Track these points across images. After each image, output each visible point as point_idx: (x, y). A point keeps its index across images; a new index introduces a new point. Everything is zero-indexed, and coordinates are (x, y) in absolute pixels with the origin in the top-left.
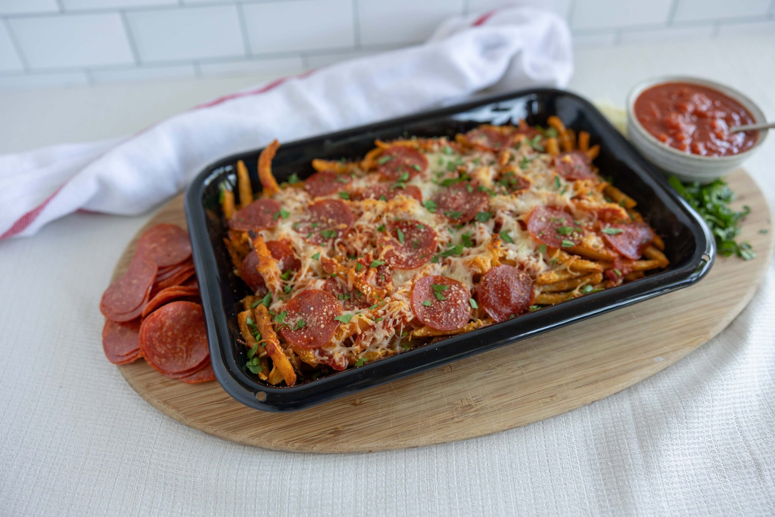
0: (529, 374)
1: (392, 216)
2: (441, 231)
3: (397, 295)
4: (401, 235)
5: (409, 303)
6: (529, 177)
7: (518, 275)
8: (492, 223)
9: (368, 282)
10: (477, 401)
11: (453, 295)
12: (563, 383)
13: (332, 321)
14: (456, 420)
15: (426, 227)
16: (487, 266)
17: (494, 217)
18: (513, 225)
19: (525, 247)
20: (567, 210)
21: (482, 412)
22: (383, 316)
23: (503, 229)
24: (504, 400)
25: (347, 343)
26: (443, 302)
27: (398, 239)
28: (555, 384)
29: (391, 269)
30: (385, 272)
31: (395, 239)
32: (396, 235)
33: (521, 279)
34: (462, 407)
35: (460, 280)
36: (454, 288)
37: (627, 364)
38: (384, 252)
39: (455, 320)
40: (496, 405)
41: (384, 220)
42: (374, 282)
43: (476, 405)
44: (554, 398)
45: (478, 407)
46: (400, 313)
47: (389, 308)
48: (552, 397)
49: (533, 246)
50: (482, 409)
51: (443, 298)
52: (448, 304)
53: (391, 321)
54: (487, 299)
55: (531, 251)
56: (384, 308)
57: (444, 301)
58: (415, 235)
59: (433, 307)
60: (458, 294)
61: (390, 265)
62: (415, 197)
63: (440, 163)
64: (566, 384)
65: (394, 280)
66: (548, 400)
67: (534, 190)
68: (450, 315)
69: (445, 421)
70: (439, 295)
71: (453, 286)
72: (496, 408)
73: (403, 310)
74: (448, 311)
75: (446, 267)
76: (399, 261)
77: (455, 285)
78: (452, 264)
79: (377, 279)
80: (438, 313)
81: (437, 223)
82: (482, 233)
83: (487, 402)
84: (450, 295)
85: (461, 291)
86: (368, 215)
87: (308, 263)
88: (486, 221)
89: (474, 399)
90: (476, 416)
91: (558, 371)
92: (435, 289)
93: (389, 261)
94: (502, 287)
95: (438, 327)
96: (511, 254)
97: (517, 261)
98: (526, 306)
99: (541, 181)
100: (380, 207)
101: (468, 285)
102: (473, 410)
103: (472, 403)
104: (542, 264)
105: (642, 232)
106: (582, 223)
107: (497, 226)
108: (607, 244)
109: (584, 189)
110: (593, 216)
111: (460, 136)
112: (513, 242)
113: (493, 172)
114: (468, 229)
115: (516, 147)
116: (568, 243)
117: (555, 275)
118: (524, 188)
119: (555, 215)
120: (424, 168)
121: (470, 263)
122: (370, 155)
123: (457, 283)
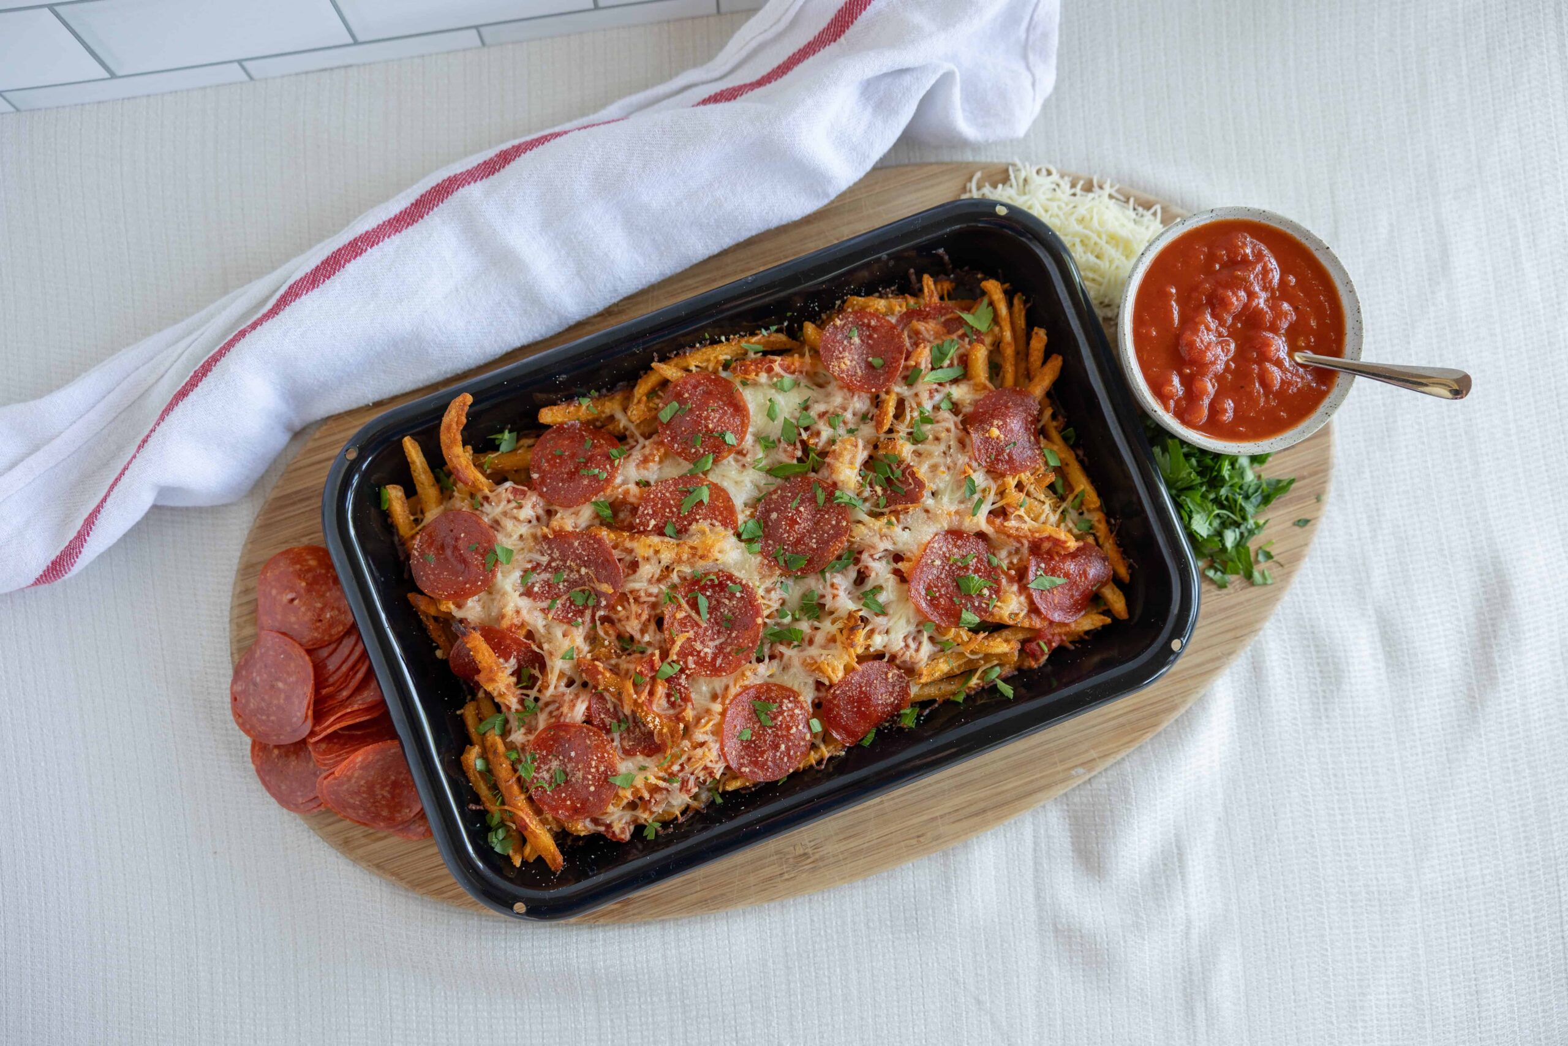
0: (891, 803)
1: (687, 570)
2: (768, 591)
3: (699, 736)
4: (703, 602)
5: (718, 745)
6: (922, 471)
7: (886, 673)
8: (853, 574)
9: (655, 708)
10: (816, 847)
11: (784, 718)
12: (937, 814)
13: (605, 781)
14: (786, 876)
15: (745, 588)
16: (838, 675)
17: (857, 561)
18: (887, 580)
19: (903, 621)
20: (981, 535)
21: (821, 864)
22: (680, 775)
23: (870, 584)
24: (852, 845)
25: (632, 806)
26: (770, 731)
27: (698, 612)
28: (925, 818)
29: (688, 676)
30: (680, 684)
31: (693, 614)
32: (694, 605)
33: (890, 680)
34: (795, 858)
35: (796, 688)
36: (787, 705)
37: (1032, 781)
38: (676, 648)
39: (786, 759)
40: (842, 853)
41: (675, 577)
42: (664, 702)
43: (814, 854)
44: (921, 839)
45: (817, 856)
46: (705, 768)
47: (689, 759)
48: (919, 837)
49: (914, 621)
50: (822, 859)
51: (770, 723)
52: (777, 735)
53: (692, 778)
54: (835, 717)
55: (912, 628)
56: (681, 762)
57: (771, 727)
58: (727, 602)
59: (754, 742)
60: (792, 716)
61: (687, 672)
62: (725, 525)
63: (771, 415)
64: (942, 817)
65: (693, 696)
66: (914, 842)
67: (929, 502)
68: (778, 754)
69: (771, 879)
70: (763, 717)
71: (786, 701)
72: (841, 857)
73: (709, 765)
74: (776, 747)
75: (775, 663)
76: (701, 662)
77: (788, 698)
78: (785, 658)
79: (668, 696)
80: (762, 753)
81: (763, 577)
82: (834, 596)
83: (829, 848)
84: (780, 718)
85: (797, 711)
86: (647, 570)
87: (558, 665)
88: (843, 570)
89: (813, 843)
90: (814, 869)
91: (933, 796)
92: (757, 707)
93: (686, 663)
94: (860, 698)
95: (761, 777)
96: (878, 642)
97: (886, 650)
98: (895, 713)
99: (943, 480)
100: (667, 557)
101: (808, 696)
102: (809, 861)
103: (809, 851)
104: (927, 648)
105: (1095, 570)
106: (1002, 559)
107: (861, 578)
108: (1034, 609)
109: (1014, 496)
110: (1022, 544)
111: (810, 329)
112: (883, 612)
113: (862, 455)
114: (812, 582)
115: (911, 378)
116: (970, 617)
117: (943, 667)
118: (912, 498)
119: (959, 547)
120: (741, 434)
121: (813, 667)
122: (642, 389)
123: (791, 694)
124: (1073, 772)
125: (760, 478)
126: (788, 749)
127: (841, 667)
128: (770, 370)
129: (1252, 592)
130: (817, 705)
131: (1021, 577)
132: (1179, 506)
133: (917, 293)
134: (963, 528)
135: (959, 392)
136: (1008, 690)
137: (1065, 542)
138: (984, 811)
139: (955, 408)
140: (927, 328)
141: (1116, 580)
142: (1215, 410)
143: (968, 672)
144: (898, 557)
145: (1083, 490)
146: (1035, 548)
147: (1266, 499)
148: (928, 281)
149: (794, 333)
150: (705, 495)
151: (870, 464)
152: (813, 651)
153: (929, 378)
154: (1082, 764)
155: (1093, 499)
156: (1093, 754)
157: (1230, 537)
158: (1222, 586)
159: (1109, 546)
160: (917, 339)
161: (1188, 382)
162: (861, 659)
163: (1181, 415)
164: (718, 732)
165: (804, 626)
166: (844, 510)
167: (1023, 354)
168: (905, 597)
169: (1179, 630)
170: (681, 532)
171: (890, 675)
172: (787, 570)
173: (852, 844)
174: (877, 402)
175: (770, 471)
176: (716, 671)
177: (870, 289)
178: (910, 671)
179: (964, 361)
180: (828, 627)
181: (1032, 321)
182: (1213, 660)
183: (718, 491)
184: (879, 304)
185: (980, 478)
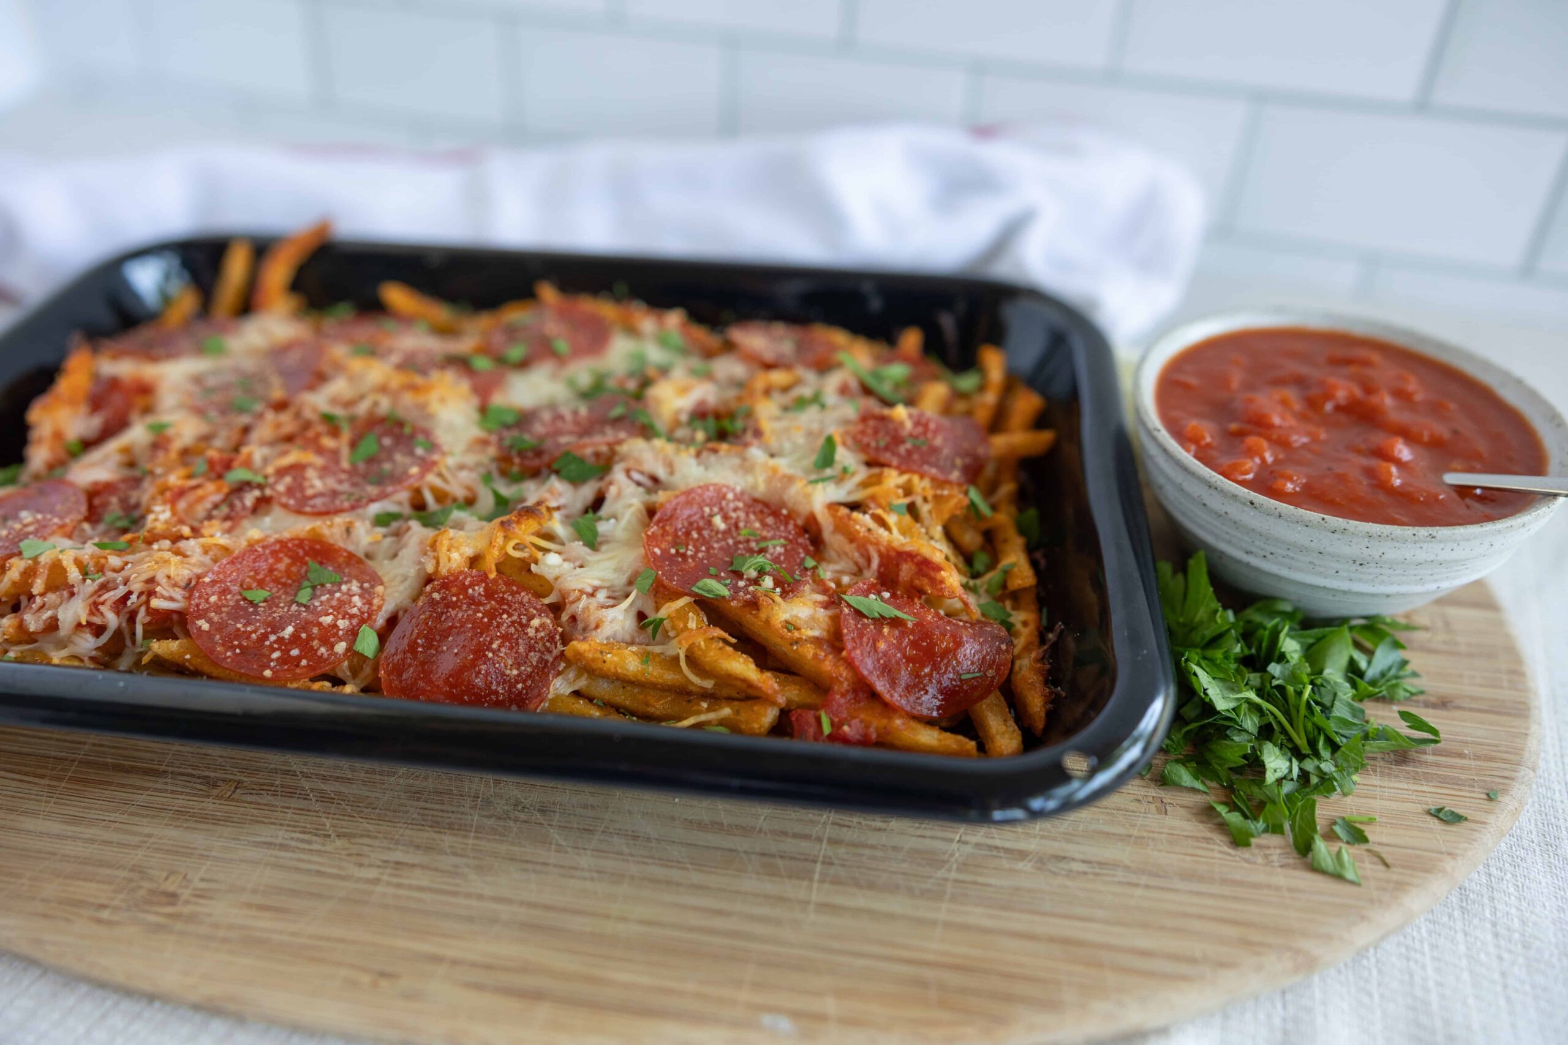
0: (391, 890)
1: (385, 404)
2: (461, 467)
4: (369, 447)
5: (200, 569)
6: (771, 428)
8: (587, 492)
10: (201, 895)
11: (330, 600)
12: (451, 953)
14: (105, 914)
15: (434, 448)
16: (456, 563)
17: (603, 477)
19: (611, 564)
20: (811, 527)
21: (179, 926)
22: (110, 574)
23: (604, 510)
24: (260, 924)
26: (294, 607)
27: (353, 451)
28: (425, 947)
29: (263, 498)
30: (243, 500)
31: (345, 450)
32: (356, 442)
34: (153, 892)
35: (383, 576)
36: (352, 587)
38: (285, 462)
41: (363, 407)
42: (202, 510)
43: (187, 902)
44: (384, 983)
45: (187, 910)
46: (151, 580)
48: (383, 975)
49: (629, 568)
50: (192, 918)
51: (305, 599)
52: (298, 615)
53: (120, 590)
55: (619, 580)
57: (301, 605)
58: (397, 457)
60: (344, 603)
61: (268, 491)
62: (475, 391)
63: (634, 358)
64: (455, 962)
65: (246, 522)
66: (365, 979)
67: (757, 455)
68: (273, 638)
70: (305, 591)
71: (354, 583)
72: (222, 934)
76: (297, 490)
77: (363, 581)
79: (214, 507)
81: (469, 450)
83: (221, 909)
84: (326, 598)
85: (356, 602)
86: (338, 387)
87: (136, 436)
88: (578, 482)
89: (203, 885)
90: (158, 928)
91: (470, 919)
93: (276, 482)
96: (553, 567)
102: (169, 910)
103: (186, 893)
108: (833, 639)
110: (869, 560)
112: (593, 543)
115: (823, 369)
117: (632, 662)
119: (764, 525)
123: (372, 579)
124: (767, 1019)
126: (295, 639)
127: (467, 555)
134: (786, 497)
137: (938, 568)
138: (536, 996)
145: (1014, 565)
154: (796, 1015)
156: (830, 1005)
158: (1239, 840)
171: (536, 622)
173: (264, 923)
182: (1176, 958)
185: (847, 456)
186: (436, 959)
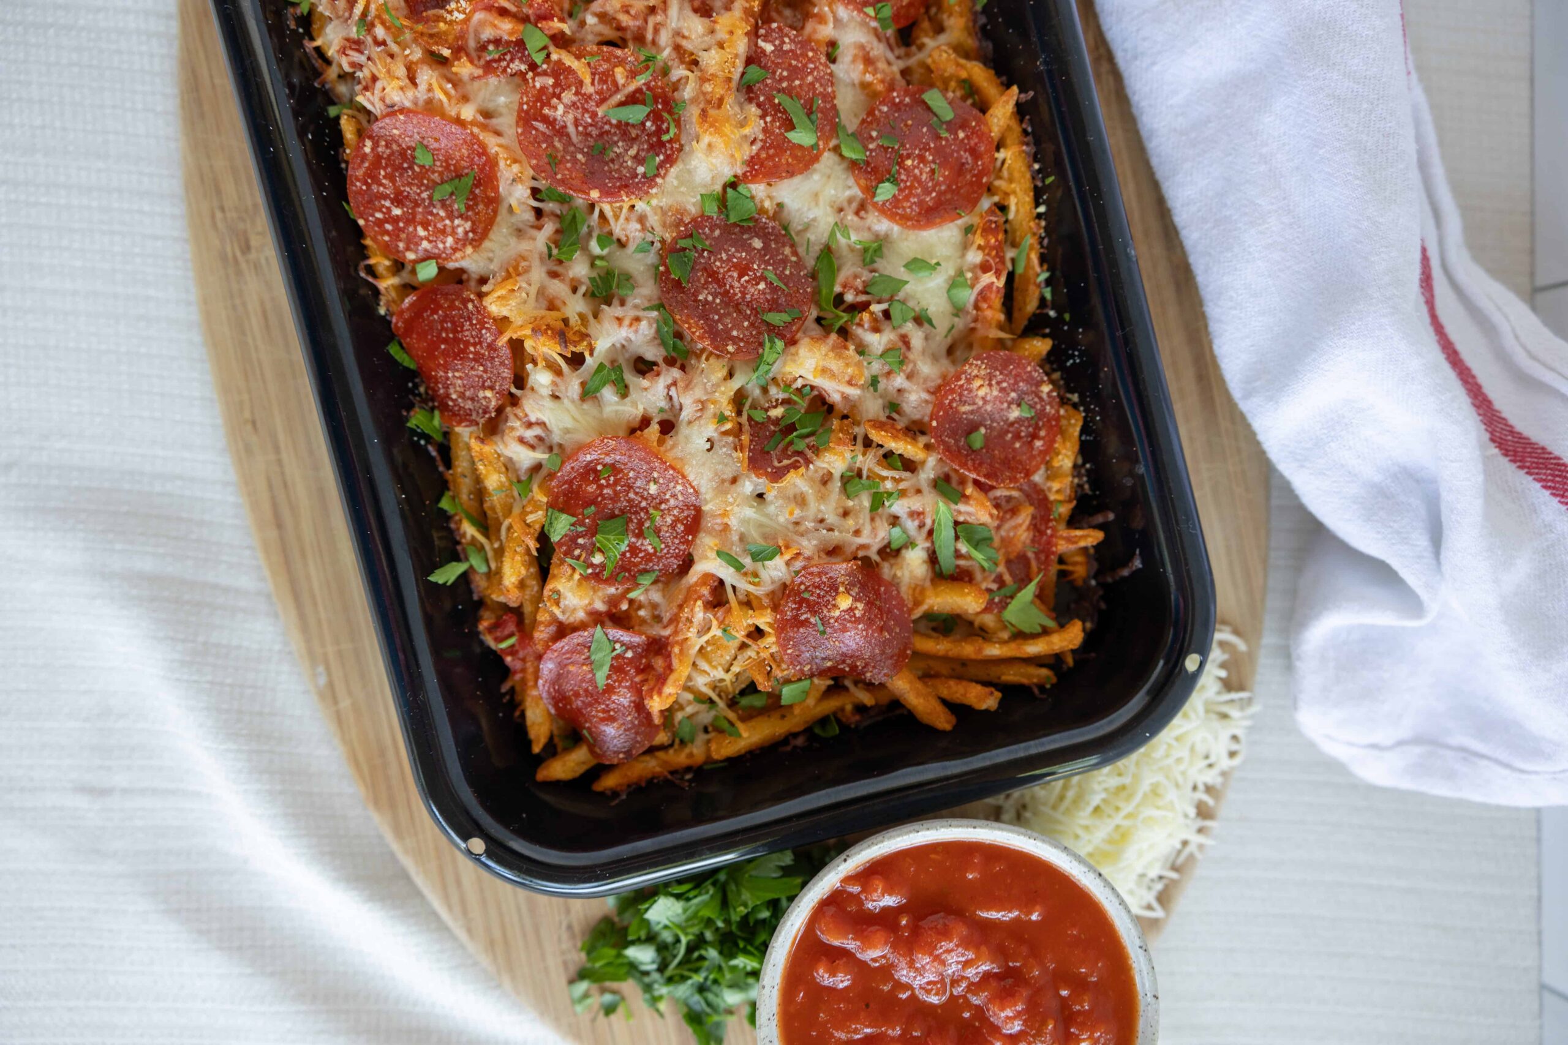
1: (688, 92)
2: (642, 219)
3: (426, 76)
4: (636, 114)
5: (408, 104)
6: (797, 481)
7: (492, 388)
8: (652, 353)
9: (479, 16)
11: (442, 219)
12: (284, 456)
14: (219, 215)
15: (650, 180)
17: (670, 362)
18: (635, 404)
19: (569, 423)
20: (687, 563)
21: (231, 270)
22: (369, 39)
23: (630, 378)
26: (425, 195)
27: (622, 104)
28: (282, 437)
29: (522, 75)
30: (512, 60)
31: (619, 97)
32: (633, 99)
33: (481, 394)
34: (245, 232)
35: (487, 244)
36: (462, 227)
37: (315, 604)
38: (569, 61)
39: (379, 215)
40: (244, 304)
41: (679, 72)
42: (487, 34)
43: (247, 262)
44: (249, 427)
45: (244, 266)
46: (374, 79)
47: (392, 56)
48: (254, 423)
49: (568, 440)
50: (239, 273)
51: (437, 196)
52: (417, 205)
53: (362, 59)
54: (435, 301)
55: (556, 438)
56: (389, 41)
57: (430, 198)
58: (632, 152)
59: (411, 168)
60: (443, 232)
61: (530, 74)
62: (752, 162)
64: (280, 462)
65: (493, 80)
66: (247, 414)
67: (749, 485)
68: (387, 203)
69: (218, 192)
70: (448, 188)
71: (468, 225)
72: (238, 301)
73: (379, 85)
74: (398, 201)
75: (530, 216)
76: (543, 98)
77: (473, 231)
78: (534, 232)
79: (497, 42)
80: (391, 177)
81: (664, 212)
82: (619, 320)
84: (442, 213)
85: (450, 241)
86: (695, 26)
88: (659, 338)
89: (263, 262)
90: (223, 258)
92: (464, 180)
93: (545, 73)
94: (456, 340)
95: (357, 173)
96: (540, 378)
97: (527, 392)
98: (436, 402)
99: (779, 512)
100: (712, 60)
101: (470, 261)
102: (238, 254)
103: (253, 256)
104: (525, 457)
105: (613, 735)
106: (646, 593)
107: (643, 367)
108: (562, 630)
109: (742, 622)
110: (665, 627)
111: (1041, 346)
112: (588, 394)
113: (834, 391)
114: (647, 290)
115: (945, 485)
116: (561, 527)
117: (493, 481)
118: (758, 461)
119: (673, 526)
120: (891, 210)
121: (514, 270)
122: (979, 74)
123: (479, 236)
124: (321, 669)
125: (818, 236)
126: (395, 220)
127: (505, 312)
128: (985, 268)
129: (559, 978)
130: (458, 277)
131: (616, 618)
132: (698, 880)
133: (1073, 521)
134: (702, 535)
135: (914, 561)
136: (447, 575)
137: (660, 693)
138: (279, 525)
139: (891, 552)
140: (1022, 523)
141: (599, 770)
142: (836, 957)
143: (486, 524)
144: (668, 427)
145: (740, 736)
146: (658, 647)
147: (694, 1018)
148: (1091, 538)
149: (1035, 327)
150: (802, 137)
151: (821, 406)
152: (538, 274)
153: (942, 512)
154: (331, 685)
155: (726, 749)
156: (345, 703)
157: (643, 955)
159: (651, 766)
160: (1006, 509)
161: (886, 919)
162: (516, 346)
163: (834, 901)
164: (431, 108)
165: (580, 269)
166: (752, 352)
167: (961, 670)
168: (605, 430)
169: (498, 852)
170: (748, 91)
171: (489, 394)
172: (669, 251)
173: (255, 323)
174: (915, 430)
175: (827, 251)
176: (525, 119)
177: (1088, 450)
178: (493, 427)
179: (962, 577)
180: (575, 307)
181: (1012, 693)
182: (463, 902)
183: (805, 160)
184: (1066, 458)
185: (776, 570)
186: (277, 449)
